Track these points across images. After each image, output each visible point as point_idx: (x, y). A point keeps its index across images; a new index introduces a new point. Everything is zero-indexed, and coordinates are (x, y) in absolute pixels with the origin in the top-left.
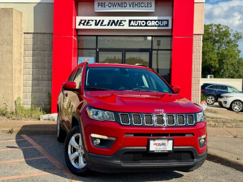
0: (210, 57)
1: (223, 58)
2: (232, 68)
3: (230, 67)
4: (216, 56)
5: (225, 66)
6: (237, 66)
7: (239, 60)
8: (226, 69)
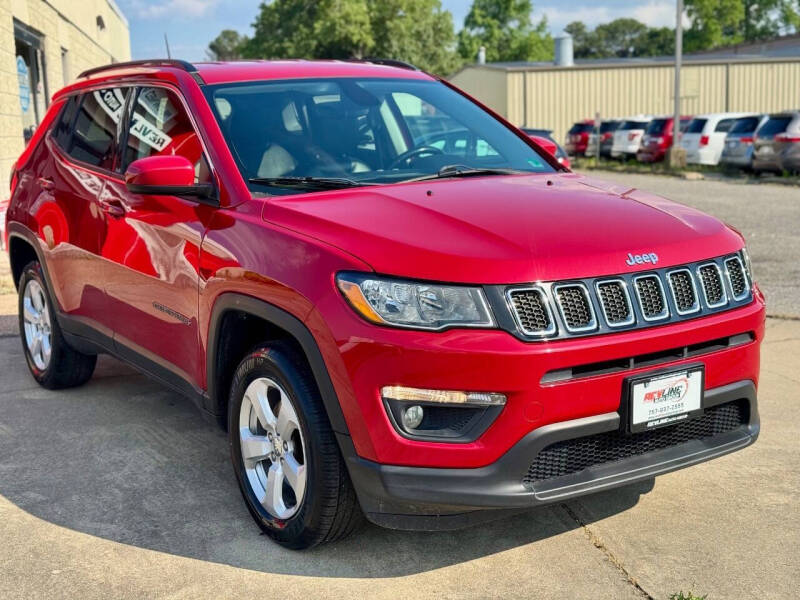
0: (344, 13)
1: (387, 14)
2: (418, 47)
3: (410, 45)
4: (365, 8)
5: (394, 43)
6: (431, 40)
7: (437, 20)
8: (398, 50)
